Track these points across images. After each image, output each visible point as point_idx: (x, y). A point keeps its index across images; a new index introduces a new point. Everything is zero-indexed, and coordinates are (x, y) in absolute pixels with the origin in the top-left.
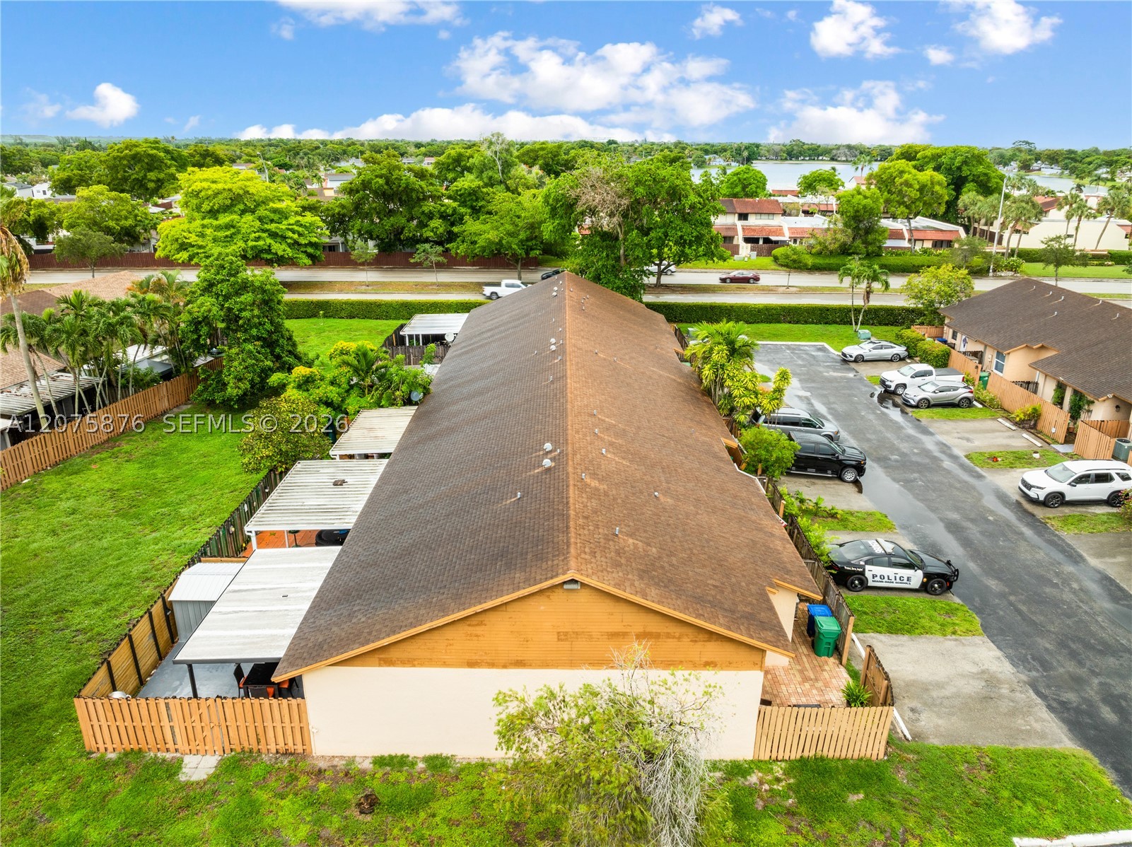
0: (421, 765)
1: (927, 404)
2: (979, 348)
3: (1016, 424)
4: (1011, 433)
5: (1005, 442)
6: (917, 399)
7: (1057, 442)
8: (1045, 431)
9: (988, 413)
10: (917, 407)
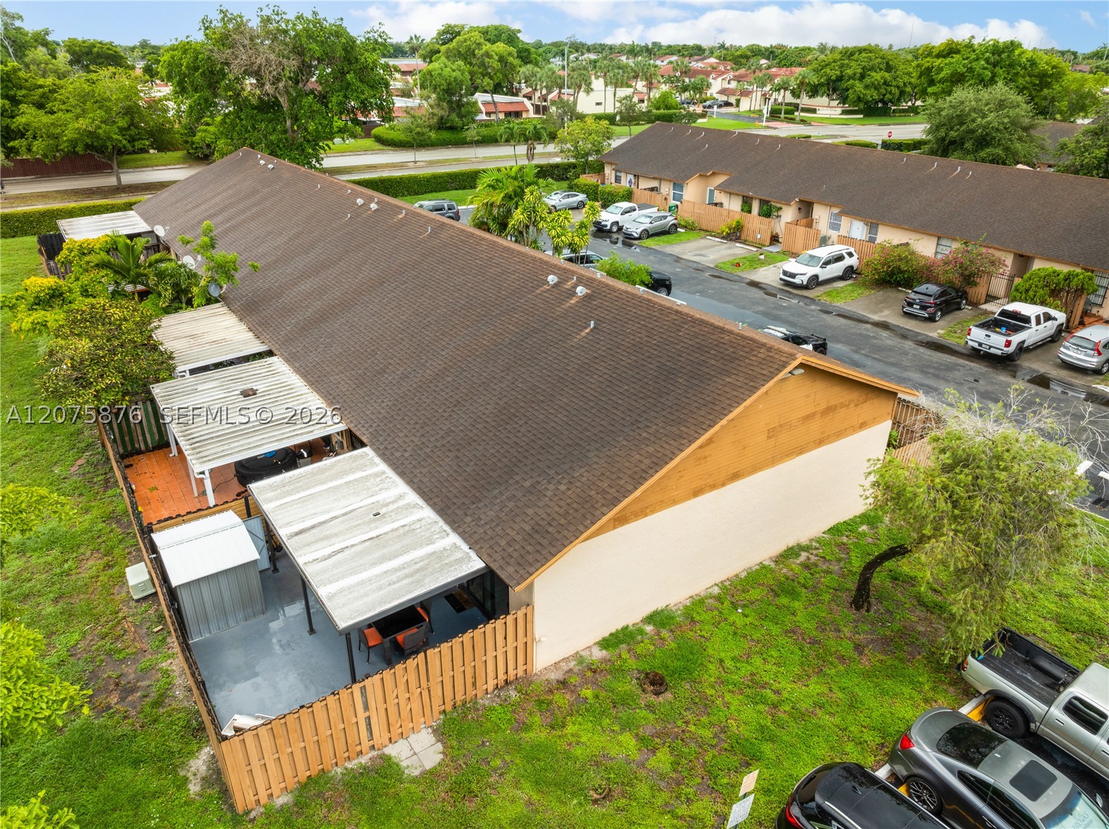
0: (649, 628)
1: (647, 234)
2: (654, 184)
3: (723, 238)
4: (725, 246)
5: (729, 252)
6: (639, 231)
7: (764, 246)
8: (750, 239)
9: (693, 234)
10: (639, 238)
